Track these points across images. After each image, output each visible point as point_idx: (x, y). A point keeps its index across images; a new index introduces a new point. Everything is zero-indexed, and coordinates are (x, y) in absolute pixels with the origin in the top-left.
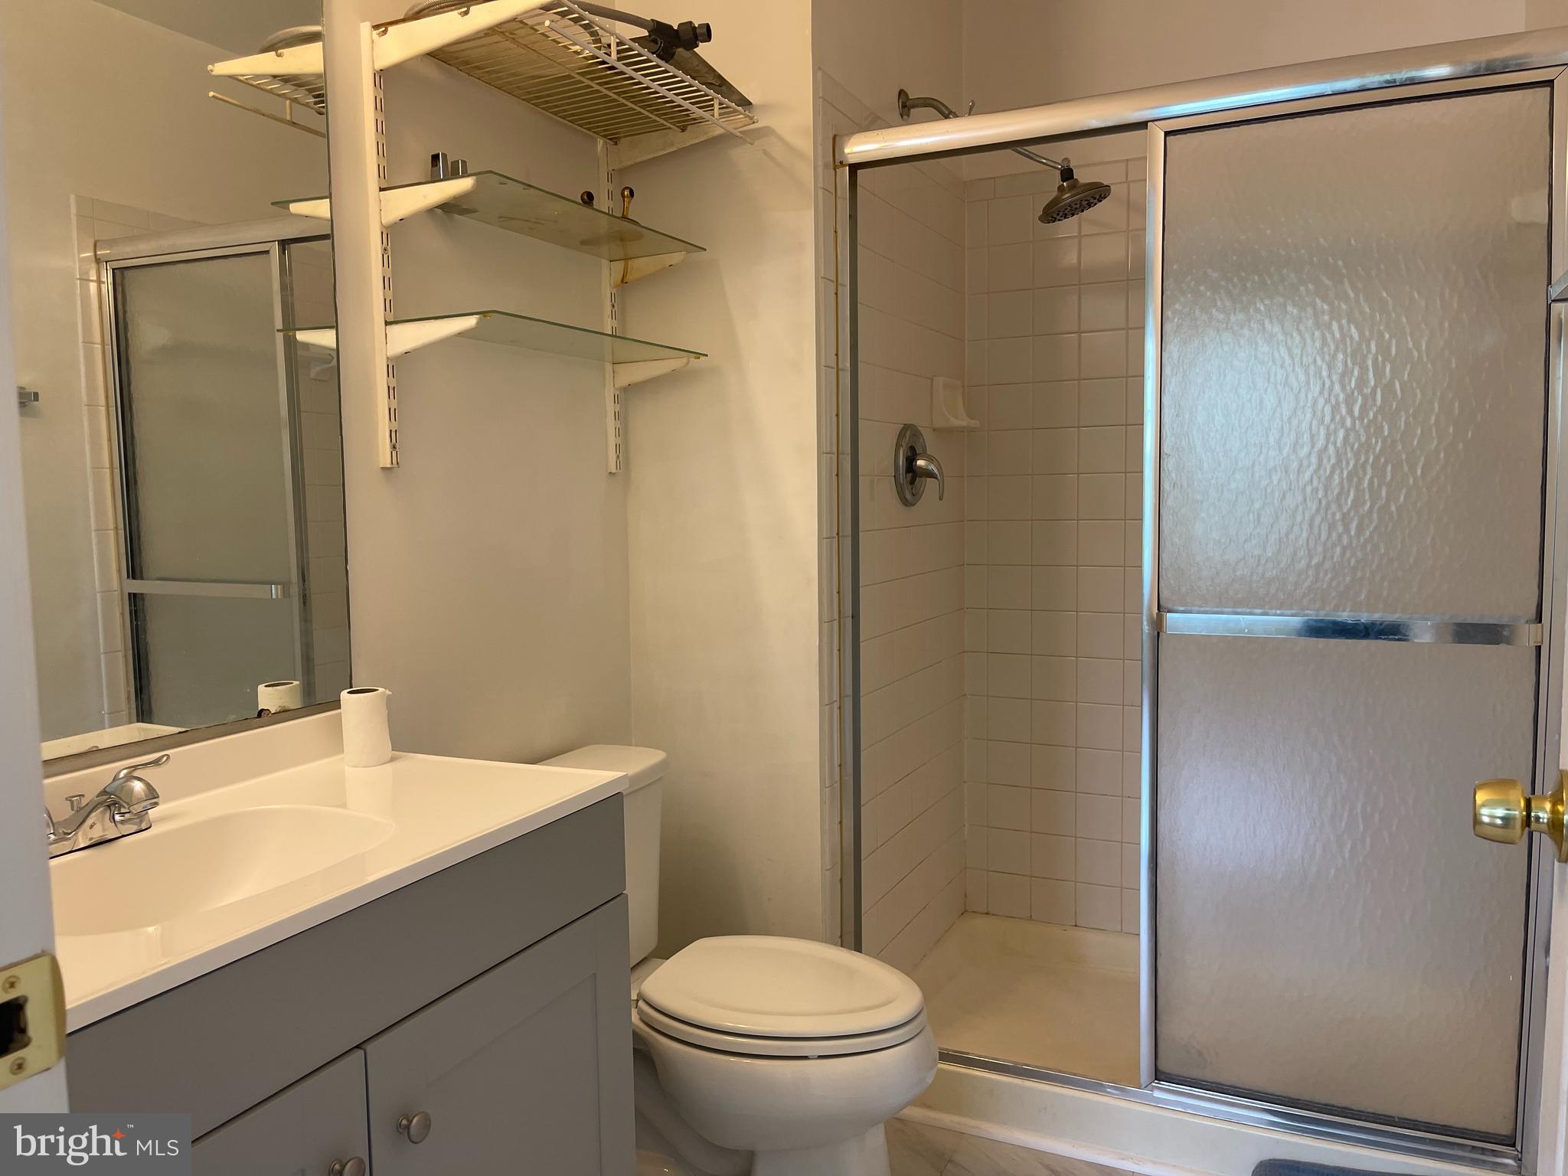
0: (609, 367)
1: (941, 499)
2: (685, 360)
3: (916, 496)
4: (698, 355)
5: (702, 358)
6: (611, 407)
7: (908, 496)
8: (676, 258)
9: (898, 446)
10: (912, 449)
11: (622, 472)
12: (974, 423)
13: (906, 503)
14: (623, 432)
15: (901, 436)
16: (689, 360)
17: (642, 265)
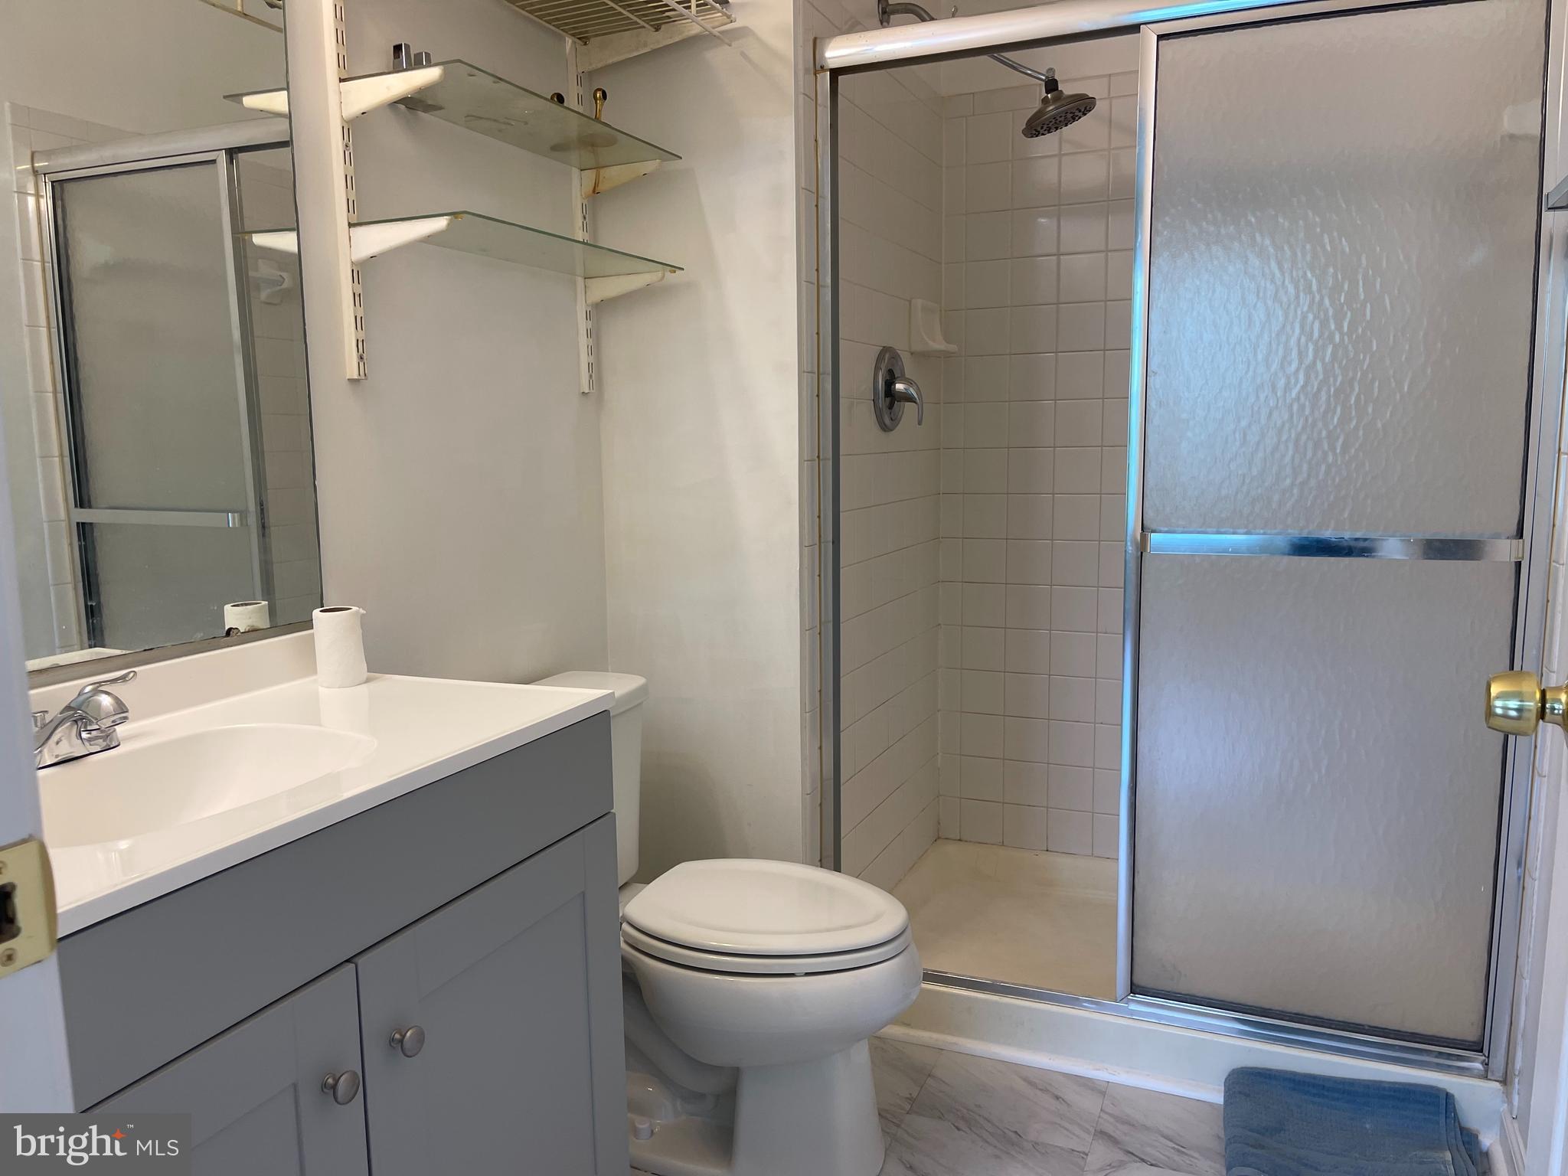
0: (580, 281)
1: (920, 423)
2: (660, 274)
3: (896, 421)
4: (674, 268)
5: (678, 272)
6: (583, 325)
7: (887, 421)
8: (650, 166)
9: (877, 368)
10: (891, 372)
11: (595, 394)
12: (953, 348)
13: (885, 428)
14: (595, 350)
15: (880, 359)
16: (663, 277)
17: (615, 174)
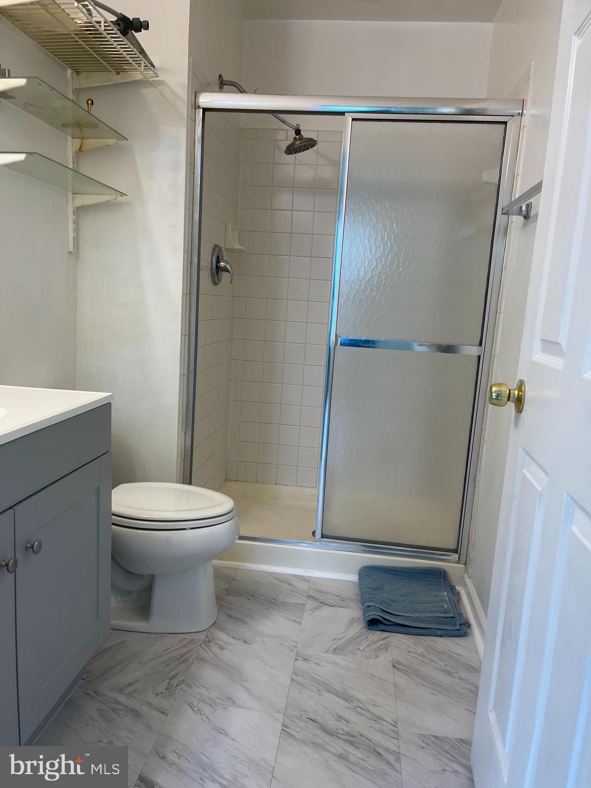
0: (70, 194)
1: (231, 283)
2: (115, 196)
3: (219, 280)
4: (123, 194)
5: (124, 197)
6: (71, 217)
7: (216, 280)
8: (111, 141)
9: (213, 254)
10: (218, 257)
11: (75, 254)
12: (244, 248)
13: (215, 283)
14: (77, 230)
15: (214, 249)
16: (117, 197)
17: (91, 143)
